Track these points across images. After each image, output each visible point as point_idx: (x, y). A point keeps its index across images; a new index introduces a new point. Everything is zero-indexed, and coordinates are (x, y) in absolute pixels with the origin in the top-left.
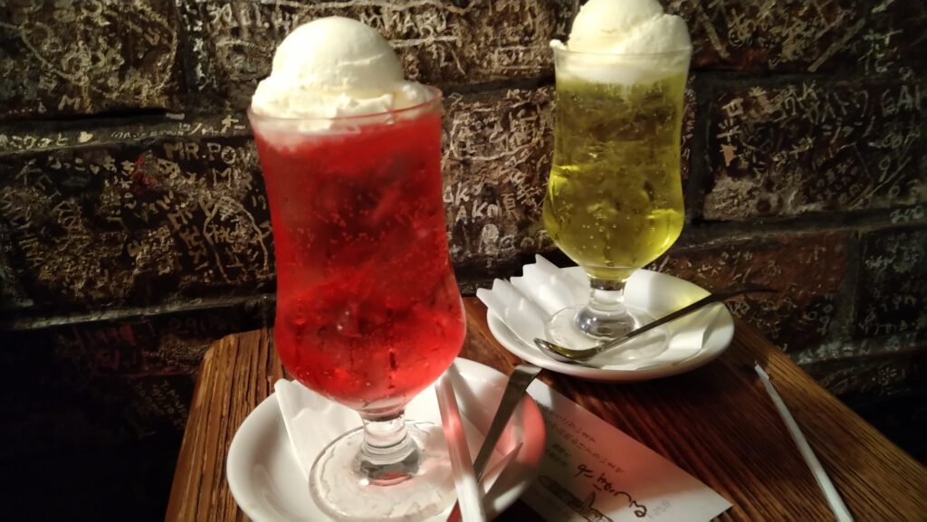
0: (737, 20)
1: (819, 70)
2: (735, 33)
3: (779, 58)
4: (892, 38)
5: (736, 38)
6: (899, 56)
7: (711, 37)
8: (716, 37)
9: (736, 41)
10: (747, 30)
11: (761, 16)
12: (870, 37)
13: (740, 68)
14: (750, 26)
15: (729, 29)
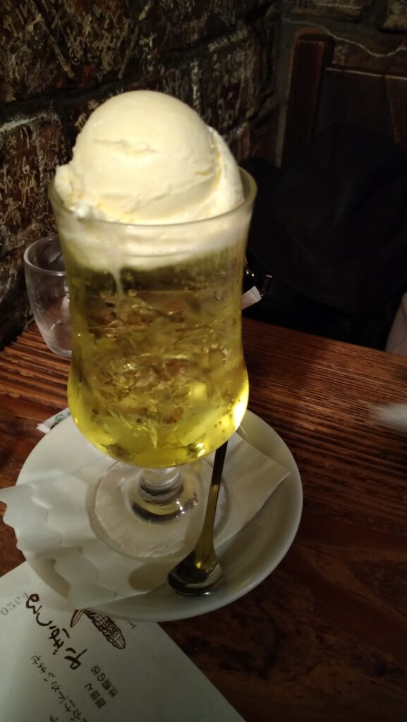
0: (72, 38)
1: (124, 76)
2: (73, 52)
3: (102, 70)
4: (154, 40)
5: (75, 57)
6: (158, 56)
7: (59, 58)
8: (63, 58)
9: (76, 60)
10: (80, 47)
11: (85, 32)
12: (141, 42)
13: (82, 85)
14: (81, 43)
15: (69, 48)
